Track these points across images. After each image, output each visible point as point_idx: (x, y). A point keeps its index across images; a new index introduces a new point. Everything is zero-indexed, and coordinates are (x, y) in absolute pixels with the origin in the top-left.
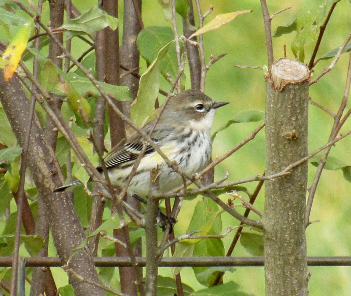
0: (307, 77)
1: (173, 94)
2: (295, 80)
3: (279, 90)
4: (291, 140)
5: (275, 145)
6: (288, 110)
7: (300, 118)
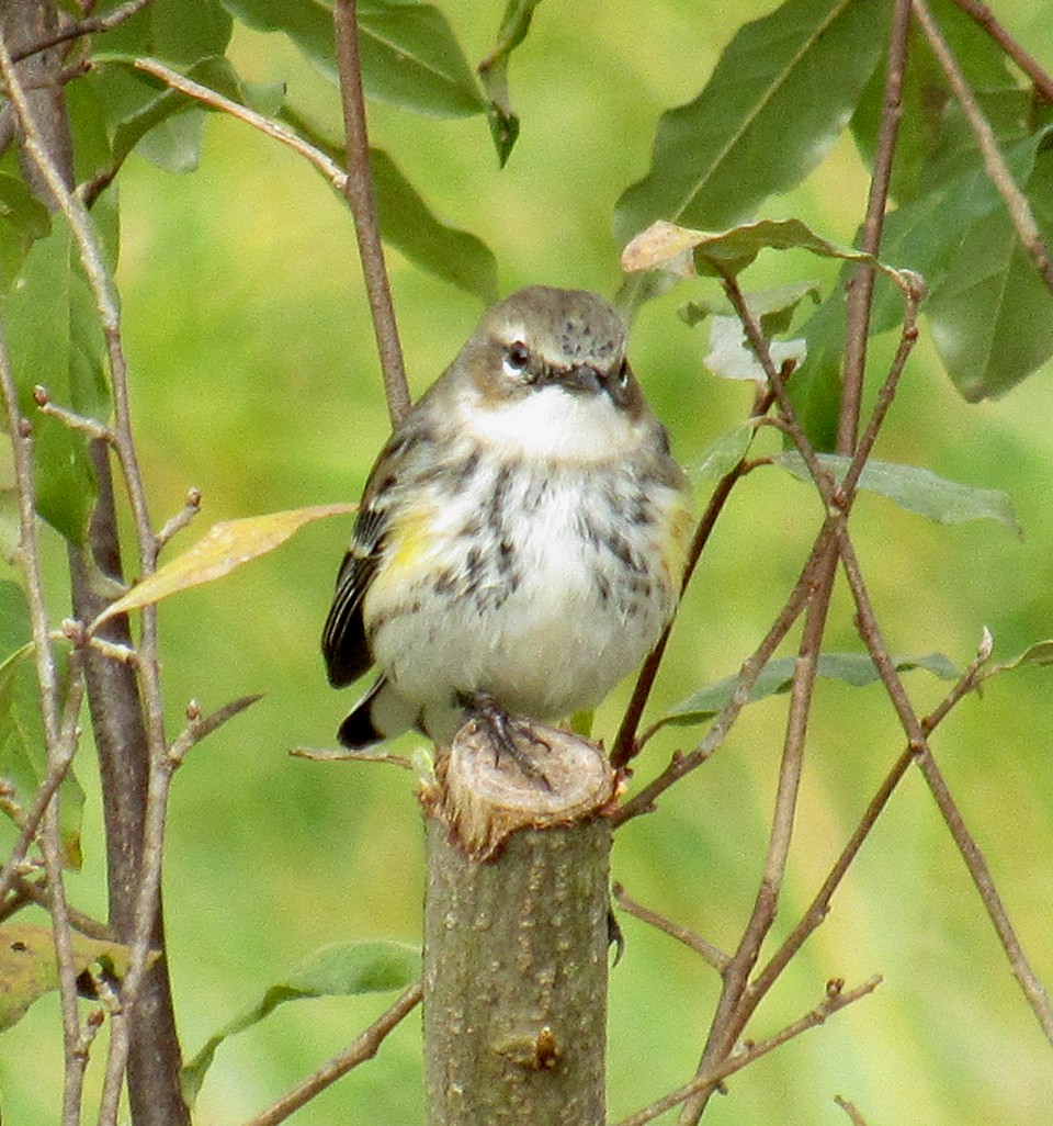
0: (601, 797)
1: (26, 863)
2: (549, 810)
3: (482, 852)
4: (534, 1070)
5: (464, 1090)
6: (521, 938)
7: (571, 976)
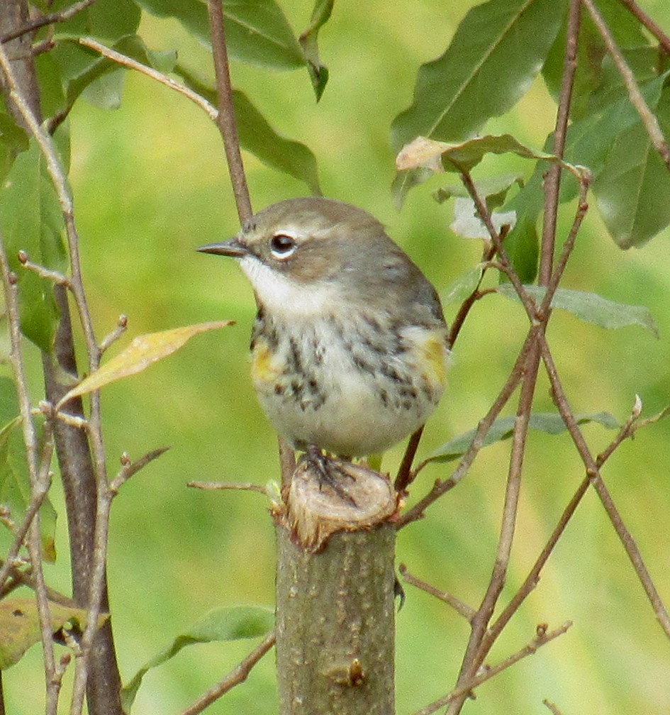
1: (18, 559)
2: (355, 520)
3: (312, 547)
4: (349, 687)
5: (303, 701)
6: (339, 602)
7: (371, 625)
